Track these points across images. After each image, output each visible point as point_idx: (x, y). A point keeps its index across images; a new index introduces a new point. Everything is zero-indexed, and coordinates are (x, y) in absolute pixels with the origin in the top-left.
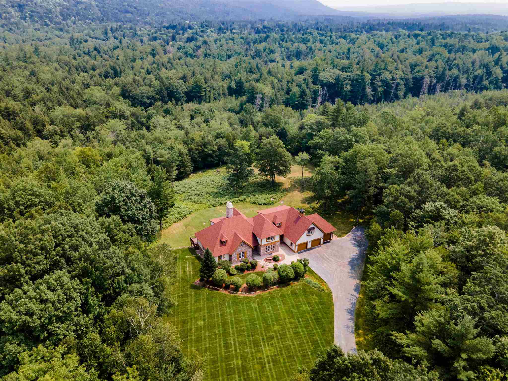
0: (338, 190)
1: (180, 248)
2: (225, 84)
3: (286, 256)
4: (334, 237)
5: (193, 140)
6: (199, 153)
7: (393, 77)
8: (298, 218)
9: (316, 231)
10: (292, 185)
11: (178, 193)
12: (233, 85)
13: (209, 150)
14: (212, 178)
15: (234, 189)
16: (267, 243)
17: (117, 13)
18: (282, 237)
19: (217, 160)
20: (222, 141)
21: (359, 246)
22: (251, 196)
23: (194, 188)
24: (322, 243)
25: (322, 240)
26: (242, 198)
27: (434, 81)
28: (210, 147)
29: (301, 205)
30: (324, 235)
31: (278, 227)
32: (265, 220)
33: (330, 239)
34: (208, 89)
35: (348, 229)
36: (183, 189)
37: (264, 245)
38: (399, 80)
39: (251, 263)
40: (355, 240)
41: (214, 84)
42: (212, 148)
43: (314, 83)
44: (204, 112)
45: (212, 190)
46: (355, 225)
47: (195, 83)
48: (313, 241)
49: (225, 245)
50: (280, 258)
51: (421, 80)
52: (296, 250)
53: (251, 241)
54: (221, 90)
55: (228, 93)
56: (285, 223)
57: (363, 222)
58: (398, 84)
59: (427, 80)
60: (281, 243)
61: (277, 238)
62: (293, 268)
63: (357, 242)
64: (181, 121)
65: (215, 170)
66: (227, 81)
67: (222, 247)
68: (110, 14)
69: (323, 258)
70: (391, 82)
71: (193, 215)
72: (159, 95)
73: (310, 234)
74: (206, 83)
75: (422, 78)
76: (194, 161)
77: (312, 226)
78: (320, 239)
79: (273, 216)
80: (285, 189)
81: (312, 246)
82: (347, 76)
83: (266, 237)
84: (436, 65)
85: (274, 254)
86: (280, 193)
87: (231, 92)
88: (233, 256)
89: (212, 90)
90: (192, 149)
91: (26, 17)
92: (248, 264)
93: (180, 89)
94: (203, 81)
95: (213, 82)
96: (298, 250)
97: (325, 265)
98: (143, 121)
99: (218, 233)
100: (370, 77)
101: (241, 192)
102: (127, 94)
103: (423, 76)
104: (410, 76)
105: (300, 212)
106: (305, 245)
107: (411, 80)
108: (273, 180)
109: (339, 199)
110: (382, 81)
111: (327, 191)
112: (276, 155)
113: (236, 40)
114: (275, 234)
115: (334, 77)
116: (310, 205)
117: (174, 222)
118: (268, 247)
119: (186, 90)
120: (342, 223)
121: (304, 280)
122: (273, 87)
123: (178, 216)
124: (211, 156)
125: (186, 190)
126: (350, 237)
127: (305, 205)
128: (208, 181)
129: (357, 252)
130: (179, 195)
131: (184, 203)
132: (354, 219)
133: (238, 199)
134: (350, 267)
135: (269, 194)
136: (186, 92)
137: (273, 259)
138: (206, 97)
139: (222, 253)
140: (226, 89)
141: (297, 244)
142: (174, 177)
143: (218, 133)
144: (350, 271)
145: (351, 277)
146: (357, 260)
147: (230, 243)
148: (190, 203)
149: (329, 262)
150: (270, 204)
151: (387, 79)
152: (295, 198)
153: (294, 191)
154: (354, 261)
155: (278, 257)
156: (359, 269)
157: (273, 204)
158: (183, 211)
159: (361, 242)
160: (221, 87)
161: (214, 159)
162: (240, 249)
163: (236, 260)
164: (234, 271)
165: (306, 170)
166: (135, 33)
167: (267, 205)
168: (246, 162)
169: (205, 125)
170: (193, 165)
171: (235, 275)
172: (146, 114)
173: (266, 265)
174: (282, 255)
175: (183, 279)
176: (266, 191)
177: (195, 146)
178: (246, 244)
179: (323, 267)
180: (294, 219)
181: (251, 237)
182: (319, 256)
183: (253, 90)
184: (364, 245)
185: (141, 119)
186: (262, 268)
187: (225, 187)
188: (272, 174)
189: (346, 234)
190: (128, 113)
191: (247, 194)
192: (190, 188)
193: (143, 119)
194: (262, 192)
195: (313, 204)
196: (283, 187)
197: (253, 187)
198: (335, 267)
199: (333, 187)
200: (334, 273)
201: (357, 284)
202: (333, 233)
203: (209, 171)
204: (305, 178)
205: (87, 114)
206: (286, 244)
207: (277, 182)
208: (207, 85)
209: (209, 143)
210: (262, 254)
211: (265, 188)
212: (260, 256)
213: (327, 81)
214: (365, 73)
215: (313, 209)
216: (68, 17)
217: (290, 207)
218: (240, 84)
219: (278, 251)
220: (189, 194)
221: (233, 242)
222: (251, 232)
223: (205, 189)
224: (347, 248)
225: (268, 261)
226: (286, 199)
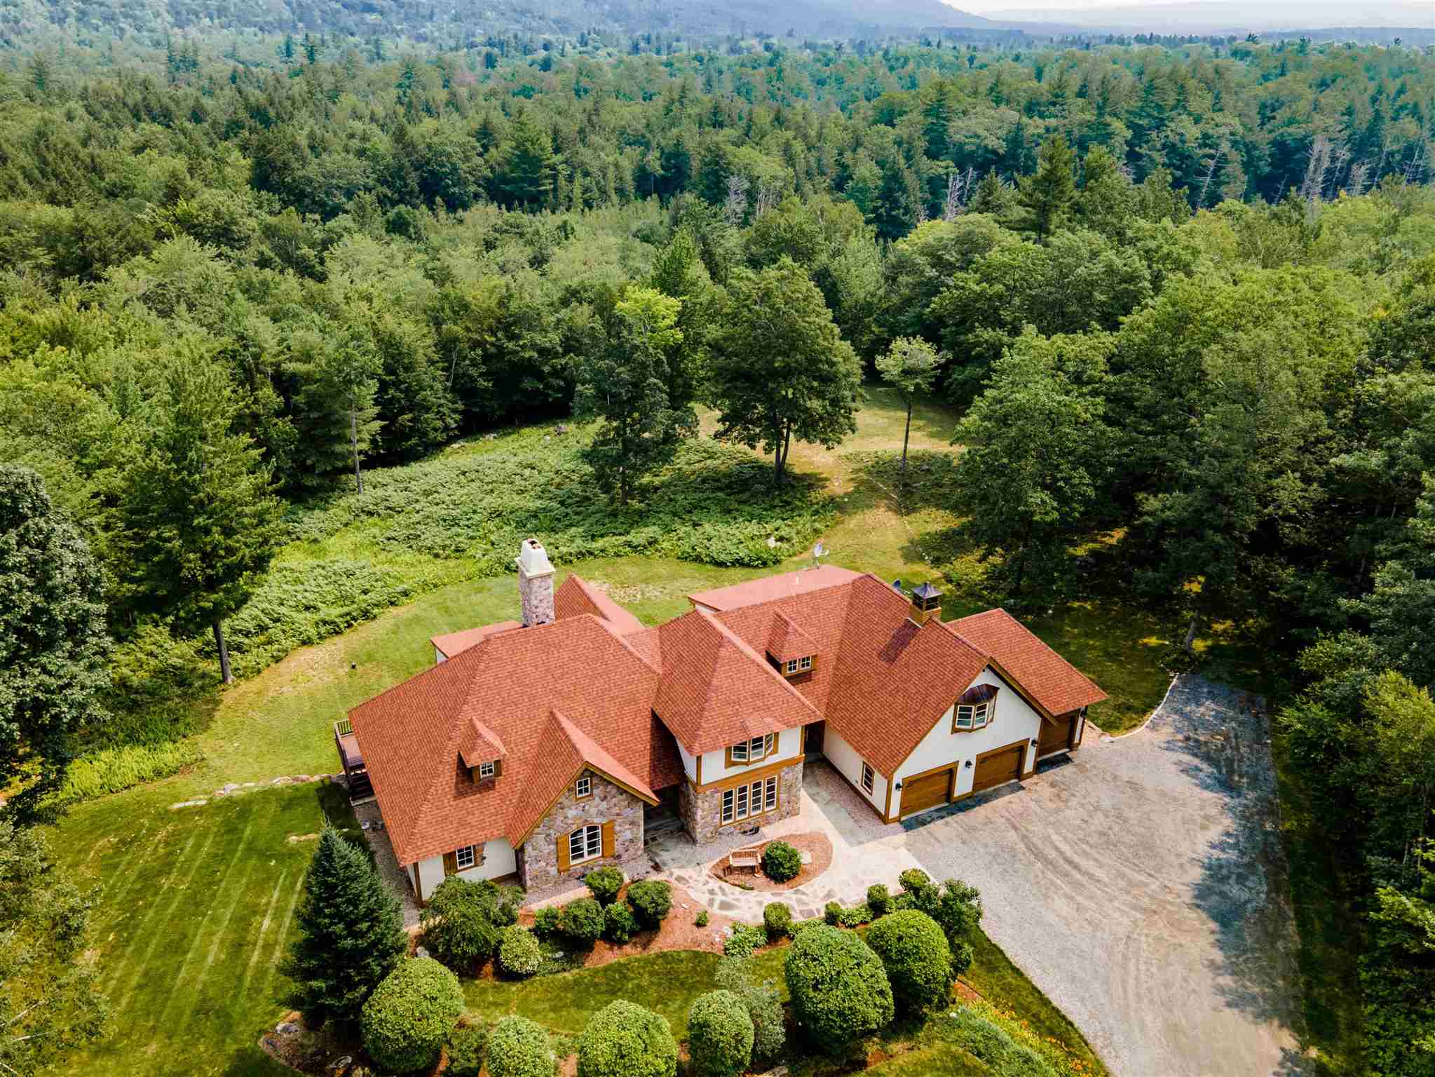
0: (1091, 492)
1: (280, 782)
2: (628, 161)
3: (838, 843)
4: (1090, 737)
5: (463, 307)
6: (486, 358)
7: (1206, 136)
8: (906, 635)
9: (1005, 703)
10: (861, 482)
11: (370, 514)
12: (654, 163)
13: (523, 347)
14: (530, 457)
15: (612, 500)
16: (734, 771)
17: (338, 11)
18: (814, 736)
19: (560, 389)
20: (582, 315)
21: (1226, 785)
22: (682, 530)
23: (443, 495)
24: (1029, 766)
25: (1031, 753)
26: (639, 536)
27: (1344, 154)
28: (528, 337)
29: (901, 568)
30: (1045, 723)
31: (794, 680)
32: (721, 640)
33: (1070, 744)
34: (564, 170)
35: (1146, 686)
36: (398, 499)
37: (715, 785)
38: (1225, 147)
39: (631, 900)
40: (1194, 747)
41: (586, 155)
42: (539, 339)
43: (932, 155)
44: (537, 232)
45: (517, 501)
46: (1177, 666)
47: (517, 148)
48: (984, 760)
49: (489, 785)
50: (805, 858)
51: (1297, 150)
52: (894, 811)
53: (645, 761)
54: (611, 172)
55: (638, 189)
56: (830, 655)
57: (1210, 650)
58: (1224, 159)
59: (1321, 147)
60: (808, 765)
61: (791, 745)
62: (883, 952)
63: (1207, 758)
64: (442, 255)
65: (552, 429)
66: (633, 152)
67: (470, 801)
68: (317, 13)
69: (1039, 855)
70: (1200, 152)
71: (405, 611)
72: (391, 186)
73: (974, 721)
74: (557, 150)
75: (1304, 145)
76: (462, 388)
77: (984, 679)
78: (1020, 749)
79: (767, 622)
80: (832, 499)
81: (978, 784)
82: (1048, 130)
83: (725, 740)
84: (1347, 103)
85: (772, 833)
86: (807, 517)
87: (646, 185)
88: (529, 849)
89: (578, 175)
90: (456, 340)
91: (67, 16)
92: (618, 907)
93: (465, 167)
94: (547, 142)
95: (582, 150)
96: (904, 809)
97: (1060, 903)
98: (304, 258)
99: (453, 713)
100: (1129, 134)
101: (640, 513)
102: (275, 177)
103: (1305, 137)
104: (1263, 139)
105: (917, 601)
106: (945, 779)
107: (1267, 150)
108: (781, 463)
109: (1074, 544)
110: (1170, 148)
111: (1037, 497)
112: (793, 347)
113: (677, 65)
114: (776, 726)
115: (1002, 133)
116: (947, 568)
117: (307, 642)
118: (736, 796)
119: (488, 173)
120: (1107, 654)
121: (952, 1024)
122: (790, 160)
123: (333, 613)
124: (530, 369)
125: (409, 503)
126: (1166, 732)
127: (918, 567)
128: (511, 466)
129: (1228, 823)
130: (375, 519)
131: (382, 556)
132: (1161, 635)
133: (623, 538)
134: (1213, 925)
135: (760, 519)
136: (486, 179)
137: (764, 866)
138: (555, 197)
139: (464, 832)
140: (628, 177)
141: (898, 777)
142: (364, 446)
143: (567, 289)
144: (1218, 956)
145: (1238, 1001)
146: (1241, 879)
147: (516, 772)
148: (409, 557)
149: (1078, 886)
150: (765, 564)
151: (1183, 142)
152: (873, 537)
153: (869, 507)
154: (1224, 880)
155: (792, 856)
156: (1273, 937)
157: (777, 562)
158: (365, 592)
159: (1230, 762)
160: (612, 168)
161: (547, 386)
162: (571, 813)
163: (553, 871)
164: (527, 952)
165: (919, 428)
166: (378, 54)
167: (748, 565)
168: (662, 376)
169: (533, 275)
170: (460, 406)
171: (529, 975)
172: (318, 235)
173: (725, 906)
174: (816, 841)
175: (202, 1010)
176: (747, 508)
177: (468, 329)
178: (606, 780)
179: (1051, 918)
180: (882, 640)
181: (643, 740)
182: (1021, 847)
183: (717, 163)
184: (1254, 781)
185: (298, 248)
186: (699, 924)
187: (577, 489)
188: (777, 438)
189: (1144, 712)
190: (250, 224)
191: (667, 519)
192: (427, 493)
193: (305, 250)
194: (729, 512)
195: (957, 564)
196: (826, 493)
197: (696, 490)
198: (1120, 920)
199: (1067, 480)
200: (1124, 967)
201: (1288, 1057)
202: (1084, 714)
203: (526, 431)
204: (915, 458)
205: (77, 219)
206: (834, 771)
207: (797, 471)
208: (558, 158)
209: (528, 320)
210: (699, 833)
211: (744, 496)
212: (694, 841)
213: (978, 147)
214: (1108, 119)
215: (959, 585)
216: (193, 17)
217: (857, 575)
218: (676, 161)
219: (793, 813)
220: (417, 517)
221: (536, 766)
222: (645, 707)
223: (488, 499)
224: (1163, 794)
225: (732, 878)
226: (834, 540)
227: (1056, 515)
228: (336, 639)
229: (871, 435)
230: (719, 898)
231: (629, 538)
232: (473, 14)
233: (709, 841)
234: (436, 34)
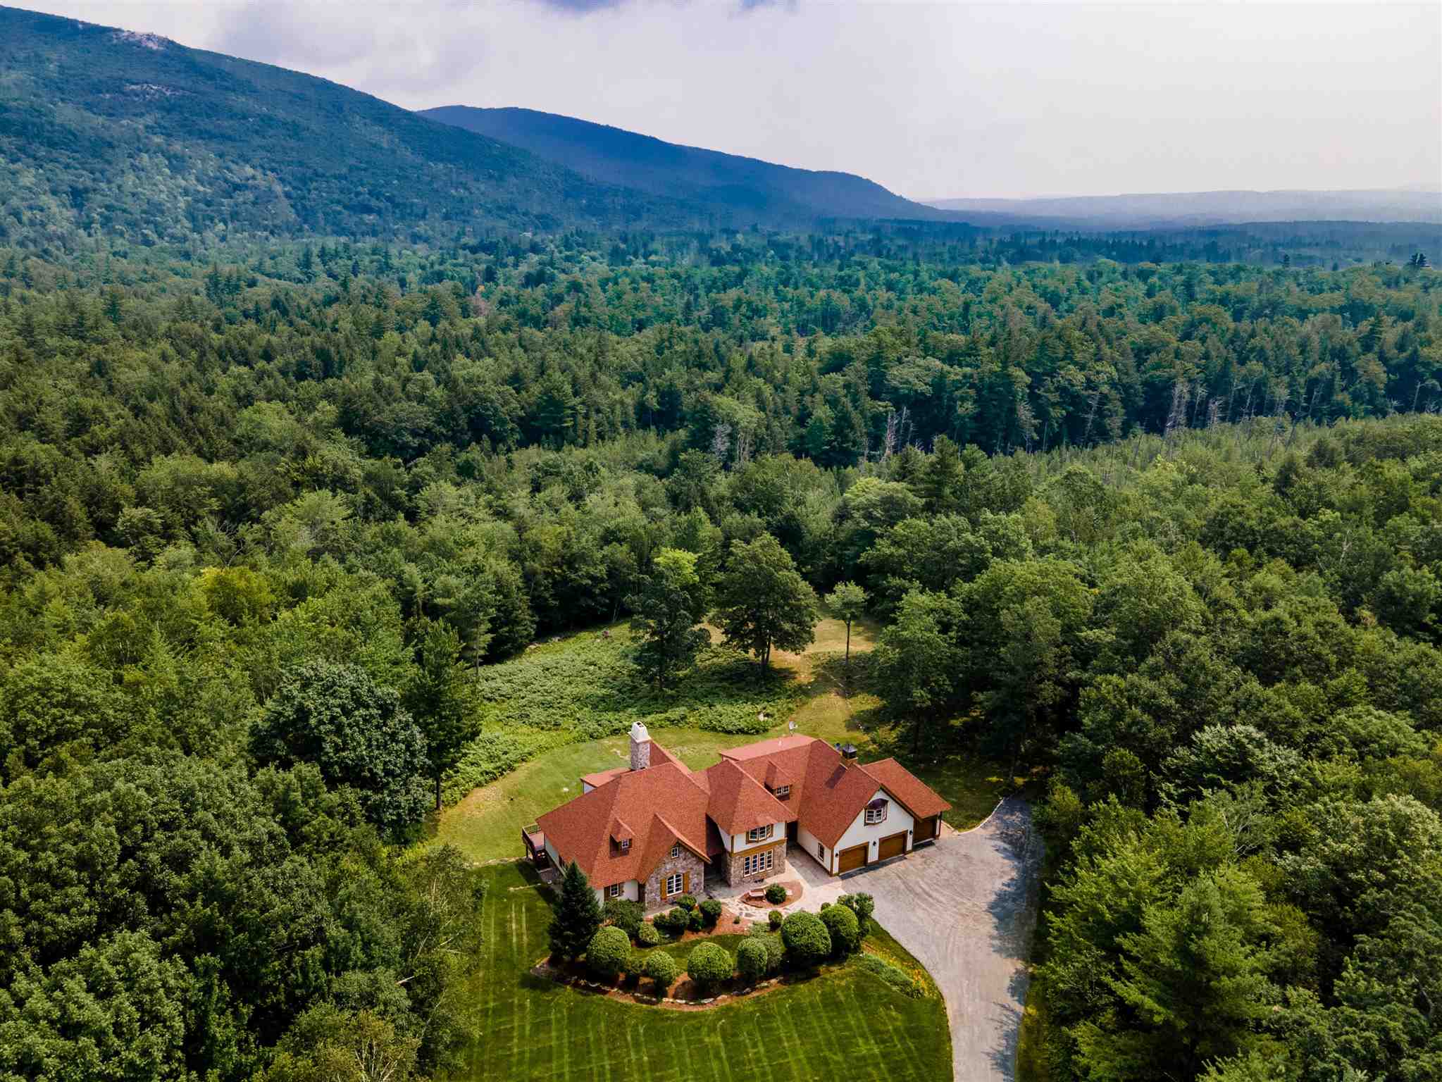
0: (951, 690)
1: (492, 862)
2: (629, 396)
3: (806, 886)
4: (944, 830)
5: (537, 548)
6: (555, 584)
7: (1089, 380)
8: (840, 772)
9: (892, 810)
10: (819, 675)
11: (490, 700)
12: (652, 400)
13: (582, 577)
14: (590, 656)
15: (653, 689)
16: (750, 846)
17: (340, 213)
18: (792, 829)
19: (606, 605)
20: (621, 552)
21: (1018, 856)
22: (703, 709)
23: (536, 686)
24: (909, 846)
25: (910, 839)
26: (674, 713)
27: (1201, 391)
28: (584, 568)
29: (844, 734)
30: (916, 823)
31: (782, 798)
32: (741, 776)
33: (934, 835)
34: (582, 409)
35: (984, 805)
36: (506, 688)
37: (741, 854)
38: (1105, 389)
39: (702, 909)
40: (1005, 837)
41: (598, 397)
42: (592, 570)
43: (875, 395)
44: (571, 473)
45: (589, 689)
46: (1004, 794)
47: (545, 394)
48: (884, 841)
49: (626, 853)
50: (789, 893)
51: (1165, 389)
52: (836, 870)
53: (704, 841)
54: (618, 412)
55: (638, 420)
56: (799, 784)
57: (1026, 784)
58: (1104, 399)
59: (1181, 389)
60: (789, 848)
61: (780, 833)
62: (827, 923)
63: (1010, 843)
64: (504, 495)
65: (599, 633)
66: (635, 390)
67: (617, 860)
68: (320, 214)
69: (911, 891)
70: (1086, 393)
71: (533, 764)
72: (445, 425)
73: (875, 819)
74: (576, 394)
75: (1169, 384)
76: (538, 606)
77: (879, 795)
78: (903, 836)
79: (765, 767)
80: (800, 687)
81: (880, 856)
82: (965, 376)
83: (745, 828)
84: (1203, 350)
85: (770, 882)
86: (784, 700)
87: (646, 418)
88: (648, 887)
89: (593, 414)
90: (534, 573)
91: (91, 222)
92: (695, 912)
93: (504, 410)
94: (568, 388)
95: (594, 391)
96: (841, 869)
97: (920, 913)
98: (397, 497)
99: (605, 816)
100: (1028, 380)
101: (672, 697)
102: (357, 422)
103: (1170, 379)
104: (1136, 378)
105: (845, 754)
106: (861, 853)
107: (1140, 389)
108: (766, 661)
109: (954, 718)
110: (1062, 390)
111: (918, 693)
113: (658, 282)
114: (772, 821)
115: (929, 380)
116: (874, 734)
117: (479, 785)
118: (751, 860)
119: (522, 413)
120: (967, 788)
121: (860, 959)
122: (762, 406)
123: (489, 767)
124: (587, 592)
125: (515, 691)
126: (991, 830)
127: (857, 734)
128: (578, 663)
129: (1014, 874)
130: (493, 703)
131: (507, 728)
132: (999, 776)
133: (663, 716)
134: (995, 920)
135: (754, 702)
136: (521, 418)
137: (767, 896)
138: (575, 431)
139: (615, 876)
140: (631, 411)
141: (837, 850)
142: (482, 652)
143: (607, 530)
144: (995, 933)
145: (999, 950)
146: (1014, 900)
147: (639, 845)
148: (525, 729)
149: (931, 905)
150: (757, 732)
151: (1073, 386)
152: (827, 714)
153: (824, 692)
154: (1006, 901)
155: (782, 890)
156: (1023, 925)
157: (766, 730)
158: (505, 753)
159: (1022, 844)
160: (618, 406)
161: (597, 603)
162: (668, 866)
163: (658, 899)
164: (653, 933)
165: (859, 634)
166: (387, 263)
167: (747, 733)
168: (688, 608)
169: (571, 506)
170: (536, 619)
171: (655, 944)
172: (406, 478)
173: (747, 915)
174: (793, 885)
175: (498, 959)
176: (744, 694)
177: (542, 565)
178: (686, 849)
179: (914, 919)
180: (827, 776)
181: (702, 830)
182: (902, 887)
183: (705, 412)
184: (1033, 854)
185: (393, 489)
186: (736, 922)
187: (628, 680)
188: (762, 645)
189: (981, 819)
190: (357, 473)
191: (692, 701)
192: (526, 685)
193: (399, 491)
194: (732, 696)
195: (880, 732)
196: (794, 683)
197: (708, 681)
198: (948, 918)
199: (936, 682)
200: (948, 938)
201: (1018, 972)
202: (940, 817)
203: (584, 635)
204: (855, 657)
205: (241, 476)
206: (803, 851)
207: (776, 666)
208: (578, 400)
209: (582, 557)
210: (733, 880)
211: (742, 685)
212: (729, 886)
213: (910, 390)
214: (1011, 369)
215: (880, 746)
216: (208, 223)
217: (814, 739)
218: (669, 396)
219: (782, 871)
220: (523, 702)
221: (650, 842)
222: (702, 811)
223: (569, 688)
224: (982, 861)
225: (752, 902)
226: (802, 715)
227: (929, 703)
228: (495, 783)
229: (825, 639)
230: (745, 912)
231: (667, 715)
232: (462, 213)
233: (738, 885)
234: (430, 233)
